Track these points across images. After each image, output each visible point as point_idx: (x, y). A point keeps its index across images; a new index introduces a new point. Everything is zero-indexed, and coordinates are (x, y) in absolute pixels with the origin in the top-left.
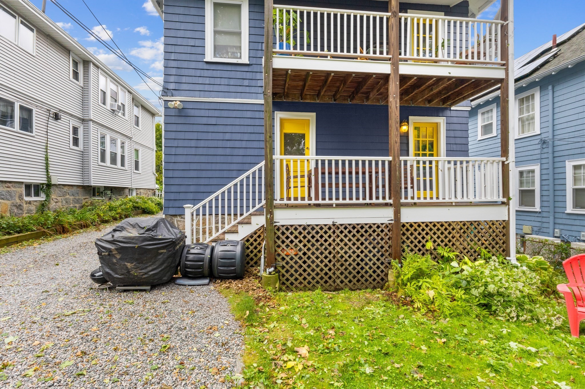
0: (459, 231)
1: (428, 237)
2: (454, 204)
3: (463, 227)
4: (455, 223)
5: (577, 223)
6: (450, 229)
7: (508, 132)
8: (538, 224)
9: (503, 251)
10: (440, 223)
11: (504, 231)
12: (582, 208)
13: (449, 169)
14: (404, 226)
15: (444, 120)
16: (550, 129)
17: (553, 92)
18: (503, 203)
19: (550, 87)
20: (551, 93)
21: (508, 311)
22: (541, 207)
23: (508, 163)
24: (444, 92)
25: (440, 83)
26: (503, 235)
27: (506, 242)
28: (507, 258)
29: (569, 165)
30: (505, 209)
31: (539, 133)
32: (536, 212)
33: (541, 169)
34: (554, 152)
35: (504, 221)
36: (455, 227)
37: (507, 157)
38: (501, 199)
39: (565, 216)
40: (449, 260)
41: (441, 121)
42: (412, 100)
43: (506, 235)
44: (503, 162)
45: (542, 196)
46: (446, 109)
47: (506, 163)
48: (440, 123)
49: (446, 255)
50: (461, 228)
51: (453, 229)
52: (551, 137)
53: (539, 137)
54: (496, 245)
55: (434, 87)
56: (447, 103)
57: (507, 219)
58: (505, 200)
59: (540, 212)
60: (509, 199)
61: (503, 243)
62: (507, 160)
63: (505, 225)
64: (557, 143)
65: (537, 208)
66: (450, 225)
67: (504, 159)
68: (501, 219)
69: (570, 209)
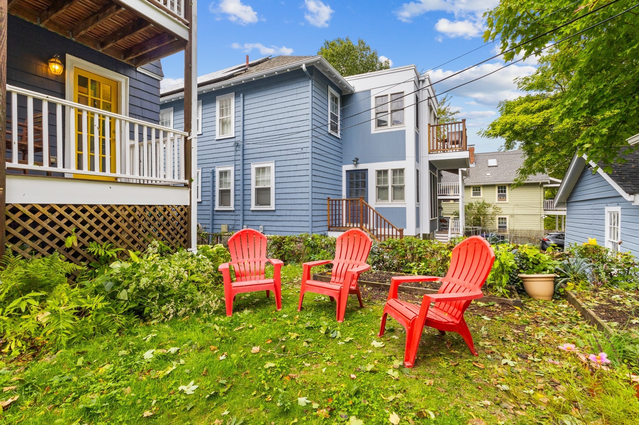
0: (126, 218)
1: (72, 229)
2: (119, 180)
3: (132, 213)
4: (121, 208)
5: (257, 218)
6: (112, 215)
7: (191, 104)
8: (232, 222)
9: (185, 242)
10: (95, 208)
11: (185, 218)
12: (261, 205)
13: (132, 147)
14: (14, 210)
15: (126, 80)
16: (241, 134)
17: (244, 100)
18: (186, 185)
19: (241, 95)
20: (242, 100)
21: (164, 308)
22: (235, 205)
23: (191, 139)
24: (119, 34)
25: (108, 11)
26: (185, 224)
27: (188, 232)
28: (189, 250)
29: (253, 167)
30: (186, 192)
31: (233, 136)
32: (231, 211)
33: (235, 170)
34: (243, 155)
35: (186, 206)
36: (120, 213)
37: (190, 132)
38: (183, 180)
39: (250, 213)
40: (108, 260)
41: (123, 80)
42: (72, 31)
43: (188, 223)
44: (186, 138)
45: (235, 195)
46: (130, 67)
47: (189, 139)
48: (121, 83)
49: (102, 252)
50: (129, 215)
51: (117, 216)
52: (241, 141)
53: (233, 140)
54: (176, 235)
55: (100, 15)
56: (129, 57)
57: (189, 204)
58: (187, 182)
59: (234, 211)
60: (191, 181)
61: (185, 233)
62: (189, 136)
63: (186, 211)
64: (246, 147)
65: (232, 208)
66: (111, 210)
67: (187, 134)
68: (182, 204)
69: (253, 207)
